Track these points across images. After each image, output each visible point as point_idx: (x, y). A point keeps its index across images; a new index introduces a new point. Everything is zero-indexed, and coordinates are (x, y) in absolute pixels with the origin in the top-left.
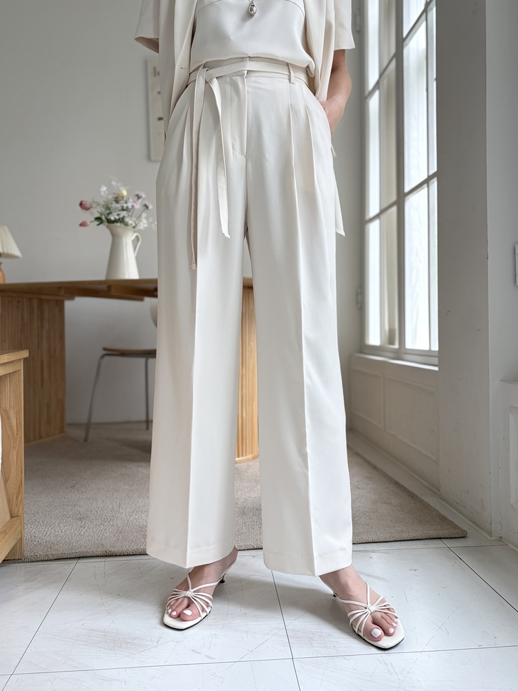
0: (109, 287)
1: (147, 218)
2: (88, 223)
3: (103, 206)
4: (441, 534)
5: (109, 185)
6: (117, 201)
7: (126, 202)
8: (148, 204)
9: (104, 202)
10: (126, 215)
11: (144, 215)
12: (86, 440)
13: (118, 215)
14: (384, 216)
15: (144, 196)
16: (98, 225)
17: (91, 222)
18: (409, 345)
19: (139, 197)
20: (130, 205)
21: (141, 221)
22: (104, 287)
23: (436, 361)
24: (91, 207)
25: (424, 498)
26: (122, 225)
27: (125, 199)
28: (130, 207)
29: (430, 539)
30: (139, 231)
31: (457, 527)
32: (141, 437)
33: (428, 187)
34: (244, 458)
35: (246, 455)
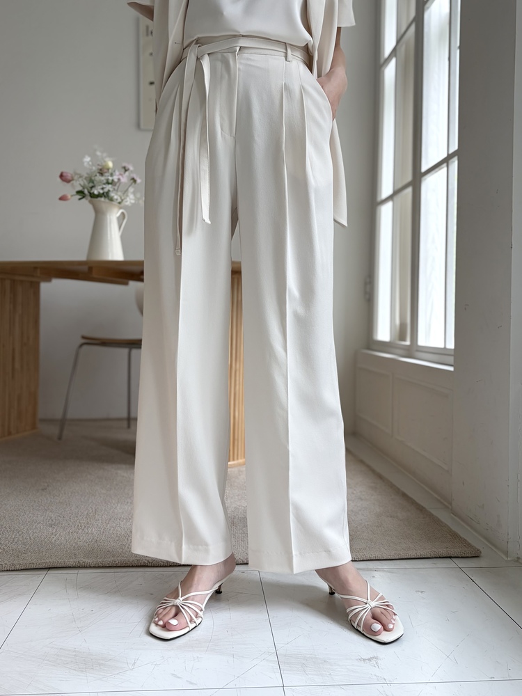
0: (90, 269)
1: (134, 193)
2: (69, 197)
3: (86, 178)
4: (452, 552)
5: (93, 156)
6: (102, 174)
7: (112, 175)
8: (135, 178)
9: (87, 174)
10: (111, 189)
11: (131, 190)
12: (60, 438)
13: (103, 189)
14: (398, 198)
15: (131, 168)
16: (80, 199)
17: (72, 196)
18: (422, 341)
19: (126, 170)
20: (115, 178)
21: (127, 196)
22: (85, 268)
23: (451, 360)
24: (73, 180)
25: (434, 512)
26: (107, 200)
27: (110, 171)
28: (116, 180)
29: (440, 558)
30: (126, 208)
31: (469, 545)
32: (122, 436)
33: (448, 166)
34: (235, 462)
35: (238, 459)
